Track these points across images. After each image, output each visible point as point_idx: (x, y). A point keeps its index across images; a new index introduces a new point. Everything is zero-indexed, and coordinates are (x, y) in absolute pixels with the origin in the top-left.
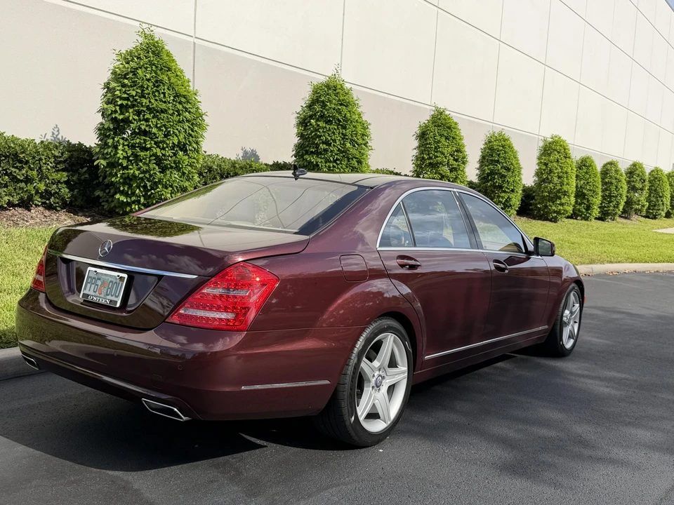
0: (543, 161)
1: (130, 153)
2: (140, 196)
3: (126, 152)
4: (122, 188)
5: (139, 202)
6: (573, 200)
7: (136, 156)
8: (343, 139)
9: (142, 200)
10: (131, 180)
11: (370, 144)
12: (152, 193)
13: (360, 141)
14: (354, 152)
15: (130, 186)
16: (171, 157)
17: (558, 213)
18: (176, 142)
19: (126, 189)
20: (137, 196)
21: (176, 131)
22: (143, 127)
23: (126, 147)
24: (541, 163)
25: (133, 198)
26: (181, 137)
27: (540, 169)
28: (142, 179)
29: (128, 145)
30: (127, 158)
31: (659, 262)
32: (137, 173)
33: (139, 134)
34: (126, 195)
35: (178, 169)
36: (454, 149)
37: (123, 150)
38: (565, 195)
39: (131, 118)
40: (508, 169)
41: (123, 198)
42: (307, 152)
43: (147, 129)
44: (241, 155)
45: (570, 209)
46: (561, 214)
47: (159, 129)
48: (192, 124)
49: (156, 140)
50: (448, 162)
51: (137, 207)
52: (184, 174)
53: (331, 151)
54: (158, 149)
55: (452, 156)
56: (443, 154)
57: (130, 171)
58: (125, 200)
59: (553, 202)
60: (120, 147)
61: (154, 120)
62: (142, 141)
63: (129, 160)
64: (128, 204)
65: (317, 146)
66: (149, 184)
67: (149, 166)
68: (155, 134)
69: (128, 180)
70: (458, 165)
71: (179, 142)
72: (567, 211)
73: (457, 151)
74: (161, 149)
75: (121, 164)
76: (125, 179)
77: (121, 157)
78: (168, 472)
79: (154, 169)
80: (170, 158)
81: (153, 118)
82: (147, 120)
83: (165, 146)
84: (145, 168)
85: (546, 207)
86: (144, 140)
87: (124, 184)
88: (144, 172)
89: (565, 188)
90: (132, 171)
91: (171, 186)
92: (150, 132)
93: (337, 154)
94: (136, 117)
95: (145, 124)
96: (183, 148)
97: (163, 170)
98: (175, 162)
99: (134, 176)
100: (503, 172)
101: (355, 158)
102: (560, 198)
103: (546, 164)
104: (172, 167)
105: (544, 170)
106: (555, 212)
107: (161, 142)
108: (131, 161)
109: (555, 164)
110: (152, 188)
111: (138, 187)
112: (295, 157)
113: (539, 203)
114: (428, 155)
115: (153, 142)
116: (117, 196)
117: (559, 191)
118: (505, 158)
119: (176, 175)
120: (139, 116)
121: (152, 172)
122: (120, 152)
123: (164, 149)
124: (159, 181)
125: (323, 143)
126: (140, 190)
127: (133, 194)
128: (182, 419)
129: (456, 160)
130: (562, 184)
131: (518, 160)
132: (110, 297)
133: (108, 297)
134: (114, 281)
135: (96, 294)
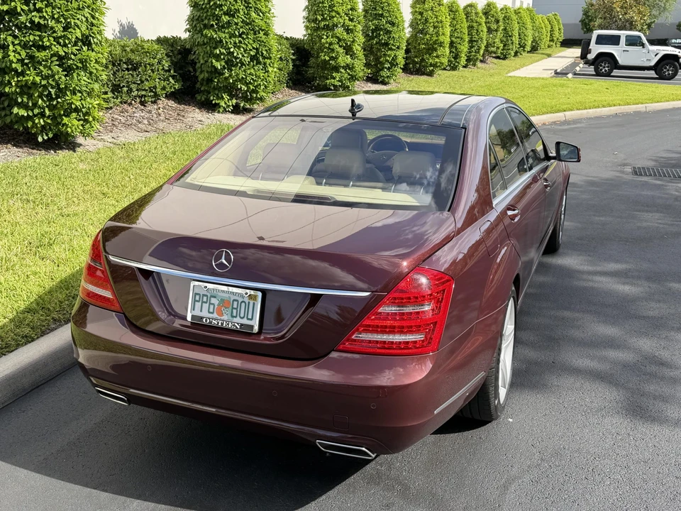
0: (417, 10)
1: (23, 54)
2: (43, 108)
3: (19, 54)
4: (20, 100)
5: (42, 115)
6: (447, 50)
7: (31, 57)
8: (246, 8)
9: (47, 112)
10: (30, 88)
11: (273, 11)
12: (58, 102)
13: (264, 9)
14: (261, 23)
15: (30, 97)
16: (75, 55)
17: (435, 65)
18: (79, 35)
19: (25, 100)
20: (40, 107)
21: (77, 21)
22: (37, 20)
23: (19, 48)
24: (416, 12)
25: (36, 111)
26: (84, 28)
27: (416, 19)
28: (44, 86)
29: (19, 44)
30: (21, 61)
31: (543, 114)
32: (38, 79)
33: (31, 28)
34: (26, 107)
35: (85, 68)
36: (349, 7)
37: (14, 51)
38: (441, 46)
39: (19, 10)
40: (393, 24)
41: (23, 112)
42: (206, 26)
43: (42, 22)
44: (117, 30)
45: (445, 61)
46: (437, 67)
47: (58, 21)
48: (93, 9)
49: (55, 35)
50: (344, 23)
51: (42, 121)
52: (91, 73)
53: (236, 24)
54: (60, 48)
55: (347, 14)
56: (339, 14)
57: (27, 78)
58: (26, 115)
59: (430, 55)
60: (11, 47)
61: (49, 10)
62: (37, 38)
63: (23, 64)
64: (29, 118)
65: (218, 18)
66: (53, 91)
67: (51, 69)
68: (52, 28)
69: (26, 89)
70: (354, 26)
71: (83, 35)
72: (443, 64)
73: (351, 9)
74: (62, 46)
75: (16, 70)
76: (21, 87)
77: (15, 60)
79: (58, 72)
80: (73, 57)
81: (46, 6)
82: (39, 10)
83: (67, 42)
84: (45, 72)
85: (423, 60)
86: (39, 36)
87: (21, 94)
88: (47, 78)
89: (441, 38)
90: (31, 78)
91: (80, 92)
92: (46, 26)
93: (242, 27)
94: (25, 8)
95: (38, 15)
96: (86, 41)
97: (69, 71)
98: (81, 62)
99: (34, 83)
100: (389, 27)
101: (263, 30)
102: (436, 50)
103: (421, 14)
104: (78, 68)
105: (420, 20)
106: (431, 65)
107: (60, 37)
108: (27, 64)
109: (430, 12)
110: (58, 97)
111: (40, 96)
113: (416, 57)
114: (322, 15)
115: (51, 39)
116: (15, 110)
117: (435, 43)
118: (389, 11)
119: (84, 77)
120: (28, 5)
121: (56, 77)
122: (12, 54)
123: (65, 45)
124: (66, 87)
125: (225, 14)
126: (43, 100)
127: (35, 105)
128: (371, 456)
129: (351, 20)
130: (438, 34)
131: (401, 13)
132: (238, 320)
133: (235, 320)
134: (240, 300)
135: (215, 315)
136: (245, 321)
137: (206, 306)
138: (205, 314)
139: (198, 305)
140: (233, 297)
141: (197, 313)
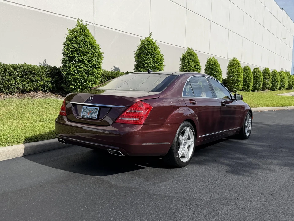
0: (230, 68)
1: (75, 69)
2: (79, 86)
3: (74, 69)
4: (72, 83)
5: (79, 88)
6: (242, 83)
7: (78, 71)
8: (154, 61)
9: (80, 87)
10: (76, 80)
11: (164, 63)
12: (84, 84)
13: (160, 62)
14: (158, 66)
15: (76, 82)
16: (91, 70)
17: (237, 89)
18: (93, 64)
19: (74, 83)
20: (78, 86)
21: (92, 60)
22: (80, 59)
24: (229, 69)
25: (77, 87)
26: (94, 63)
27: (229, 71)
28: (80, 79)
29: (74, 66)
30: (74, 71)
31: (278, 106)
32: (78, 77)
33: (78, 62)
34: (74, 85)
35: (94, 75)
36: (196, 64)
37: (73, 68)
38: (239, 81)
39: (75, 56)
40: (217, 72)
41: (73, 87)
42: (140, 67)
43: (82, 60)
44: (113, 69)
45: (241, 87)
46: (238, 89)
47: (87, 60)
48: (98, 57)
49: (85, 64)
50: (194, 70)
51: (78, 90)
52: (96, 76)
53: (149, 67)
54: (86, 68)
55: (195, 67)
56: (191, 66)
57: (75, 76)
58: (74, 88)
59: (234, 85)
60: (71, 67)
61: (84, 56)
62: (80, 65)
63: (75, 72)
64: (75, 89)
65: (144, 65)
66: (83, 81)
67: (83, 74)
68: (85, 62)
69: (75, 80)
70: (198, 71)
71: (94, 64)
72: (240, 88)
73: (197, 65)
74: (87, 67)
75: (72, 74)
76: (74, 79)
77: (72, 71)
78: (115, 176)
79: (85, 75)
80: (90, 71)
81: (84, 55)
82: (81, 56)
83: (88, 66)
84: (81, 75)
85: (232, 86)
86: (81, 64)
87: (73, 81)
88: (81, 76)
89: (239, 79)
90: (76, 76)
91: (91, 82)
92: (83, 61)
93: (151, 68)
94: (77, 55)
95: (81, 58)
96: (95, 66)
97: (88, 75)
98: (92, 72)
99: (77, 78)
100: (215, 73)
101: (159, 69)
102: (237, 83)
103: (231, 70)
104: (91, 74)
105: (230, 72)
106: (235, 88)
107: (87, 65)
108: (76, 72)
109: (235, 69)
110: (84, 83)
111: (79, 82)
112: (135, 69)
113: (229, 85)
114: (186, 67)
115: (84, 65)
116: (71, 86)
117: (236, 80)
118: (215, 67)
119: (93, 77)
120: (78, 55)
121: (84, 76)
122: (71, 69)
123: (88, 67)
124: (87, 80)
125: (146, 63)
126: (79, 83)
127: (77, 85)
128: (122, 155)
129: (197, 69)
130: (238, 77)
131: (220, 68)
132: (93, 116)
133: (92, 116)
134: (94, 110)
135: (87, 115)
136: (94, 116)
137: (86, 112)
138: (85, 115)
139: (84, 112)
140: (92, 110)
141: (83, 115)
